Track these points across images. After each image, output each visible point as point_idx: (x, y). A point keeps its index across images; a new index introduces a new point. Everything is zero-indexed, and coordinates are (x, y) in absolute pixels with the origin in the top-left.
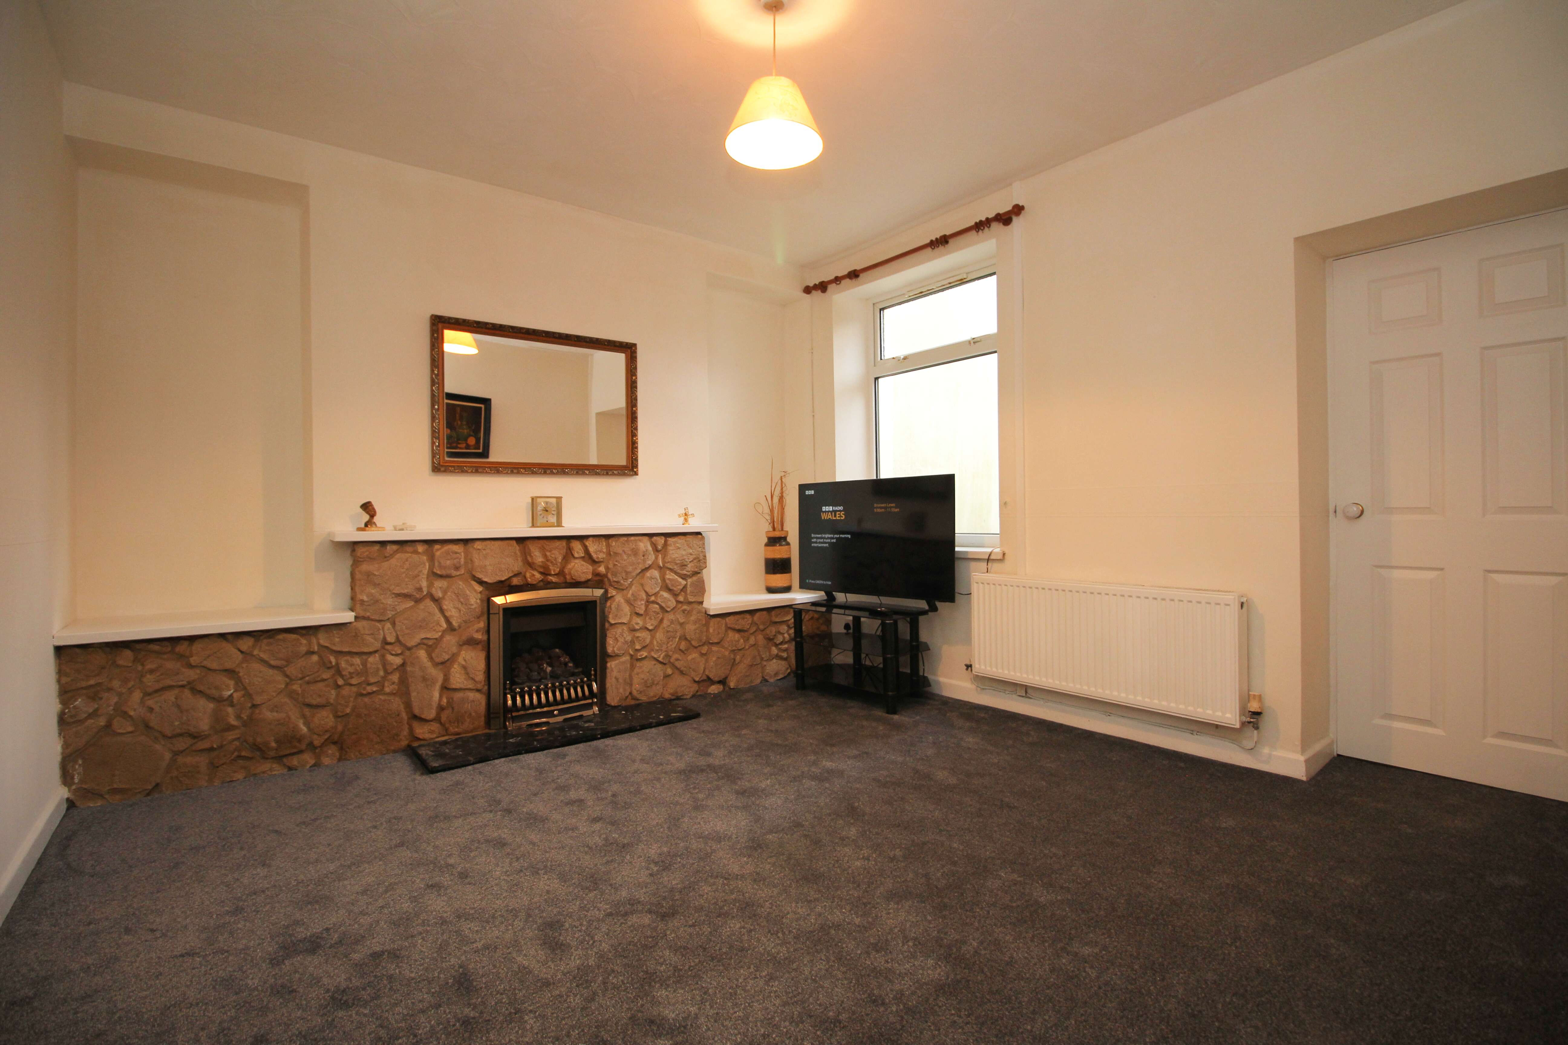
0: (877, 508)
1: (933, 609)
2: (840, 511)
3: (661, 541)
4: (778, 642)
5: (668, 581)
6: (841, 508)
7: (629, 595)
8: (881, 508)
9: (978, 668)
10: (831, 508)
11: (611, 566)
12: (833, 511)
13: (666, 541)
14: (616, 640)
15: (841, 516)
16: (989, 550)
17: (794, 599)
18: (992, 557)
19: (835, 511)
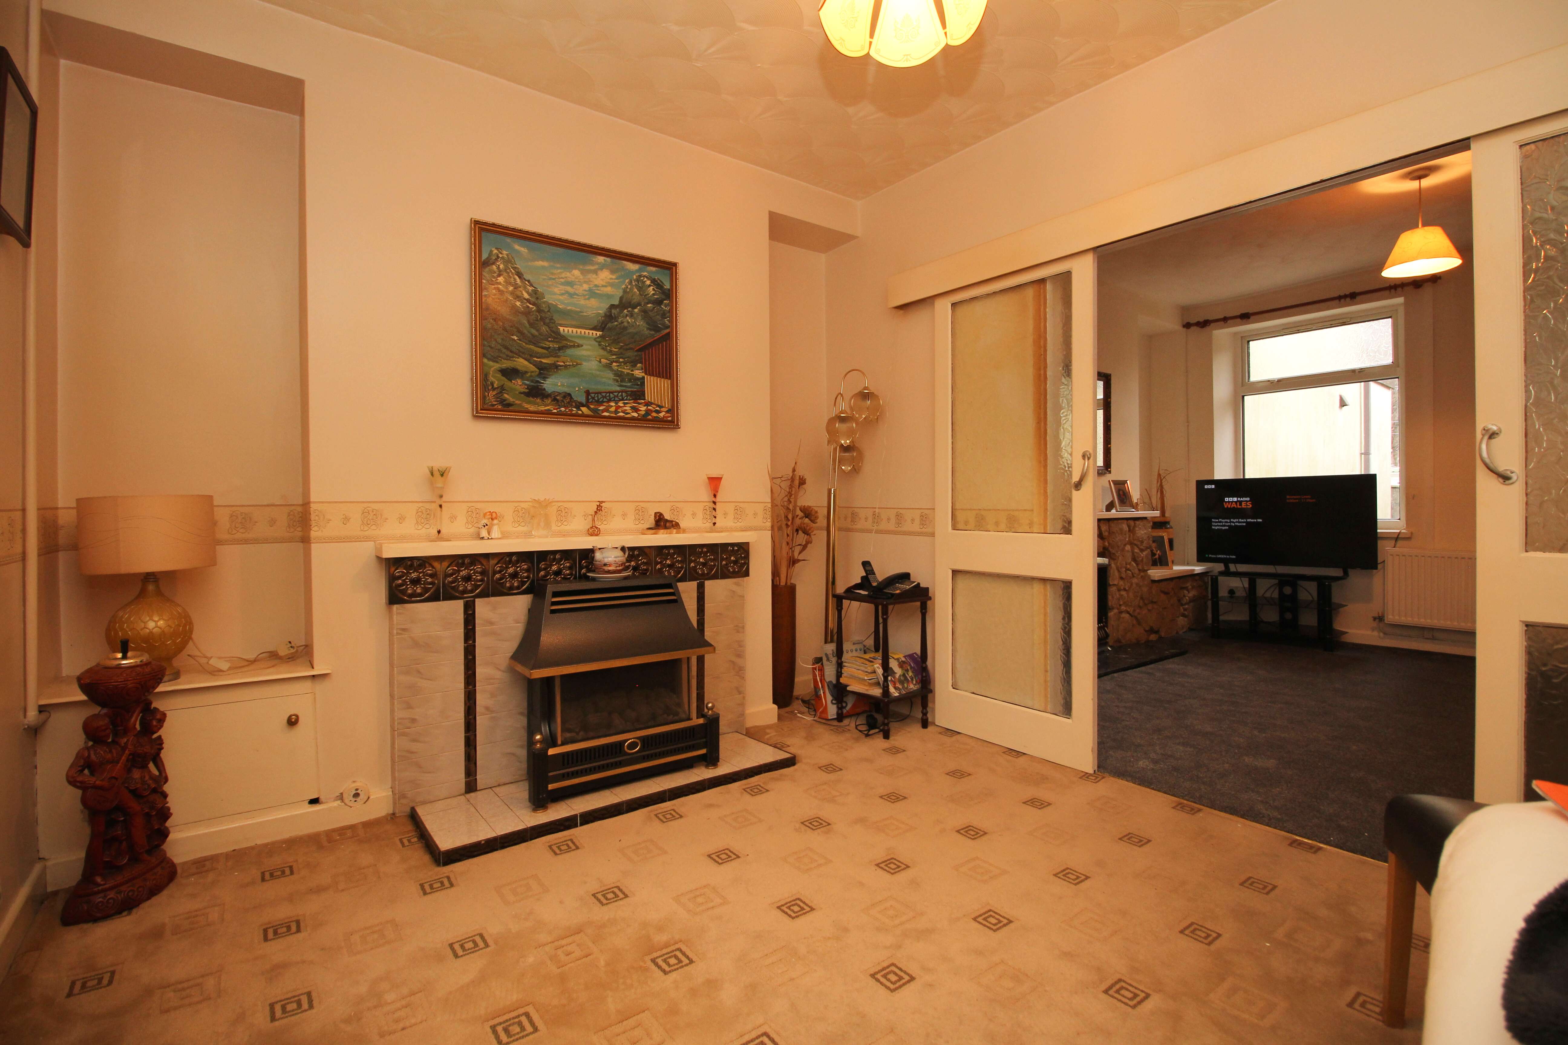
0: (1289, 499)
1: (1346, 574)
2: (1247, 501)
3: (1132, 523)
4: (1184, 603)
5: (1135, 554)
6: (1248, 499)
7: (1118, 564)
8: (1296, 499)
9: (1390, 618)
10: (1235, 499)
11: (1111, 542)
12: (1238, 501)
13: (1135, 523)
14: (1113, 597)
15: (1247, 505)
16: (1398, 531)
17: (1194, 570)
18: (1400, 536)
19: (1241, 502)
